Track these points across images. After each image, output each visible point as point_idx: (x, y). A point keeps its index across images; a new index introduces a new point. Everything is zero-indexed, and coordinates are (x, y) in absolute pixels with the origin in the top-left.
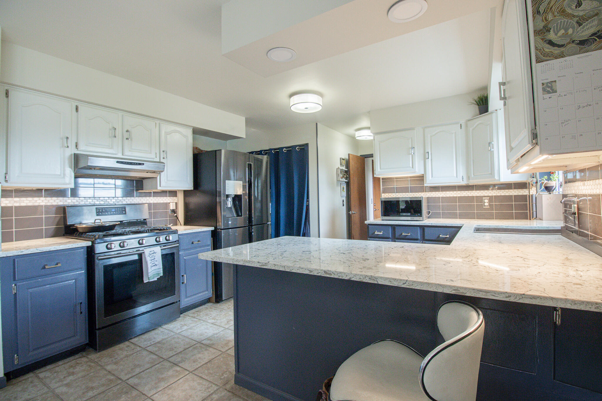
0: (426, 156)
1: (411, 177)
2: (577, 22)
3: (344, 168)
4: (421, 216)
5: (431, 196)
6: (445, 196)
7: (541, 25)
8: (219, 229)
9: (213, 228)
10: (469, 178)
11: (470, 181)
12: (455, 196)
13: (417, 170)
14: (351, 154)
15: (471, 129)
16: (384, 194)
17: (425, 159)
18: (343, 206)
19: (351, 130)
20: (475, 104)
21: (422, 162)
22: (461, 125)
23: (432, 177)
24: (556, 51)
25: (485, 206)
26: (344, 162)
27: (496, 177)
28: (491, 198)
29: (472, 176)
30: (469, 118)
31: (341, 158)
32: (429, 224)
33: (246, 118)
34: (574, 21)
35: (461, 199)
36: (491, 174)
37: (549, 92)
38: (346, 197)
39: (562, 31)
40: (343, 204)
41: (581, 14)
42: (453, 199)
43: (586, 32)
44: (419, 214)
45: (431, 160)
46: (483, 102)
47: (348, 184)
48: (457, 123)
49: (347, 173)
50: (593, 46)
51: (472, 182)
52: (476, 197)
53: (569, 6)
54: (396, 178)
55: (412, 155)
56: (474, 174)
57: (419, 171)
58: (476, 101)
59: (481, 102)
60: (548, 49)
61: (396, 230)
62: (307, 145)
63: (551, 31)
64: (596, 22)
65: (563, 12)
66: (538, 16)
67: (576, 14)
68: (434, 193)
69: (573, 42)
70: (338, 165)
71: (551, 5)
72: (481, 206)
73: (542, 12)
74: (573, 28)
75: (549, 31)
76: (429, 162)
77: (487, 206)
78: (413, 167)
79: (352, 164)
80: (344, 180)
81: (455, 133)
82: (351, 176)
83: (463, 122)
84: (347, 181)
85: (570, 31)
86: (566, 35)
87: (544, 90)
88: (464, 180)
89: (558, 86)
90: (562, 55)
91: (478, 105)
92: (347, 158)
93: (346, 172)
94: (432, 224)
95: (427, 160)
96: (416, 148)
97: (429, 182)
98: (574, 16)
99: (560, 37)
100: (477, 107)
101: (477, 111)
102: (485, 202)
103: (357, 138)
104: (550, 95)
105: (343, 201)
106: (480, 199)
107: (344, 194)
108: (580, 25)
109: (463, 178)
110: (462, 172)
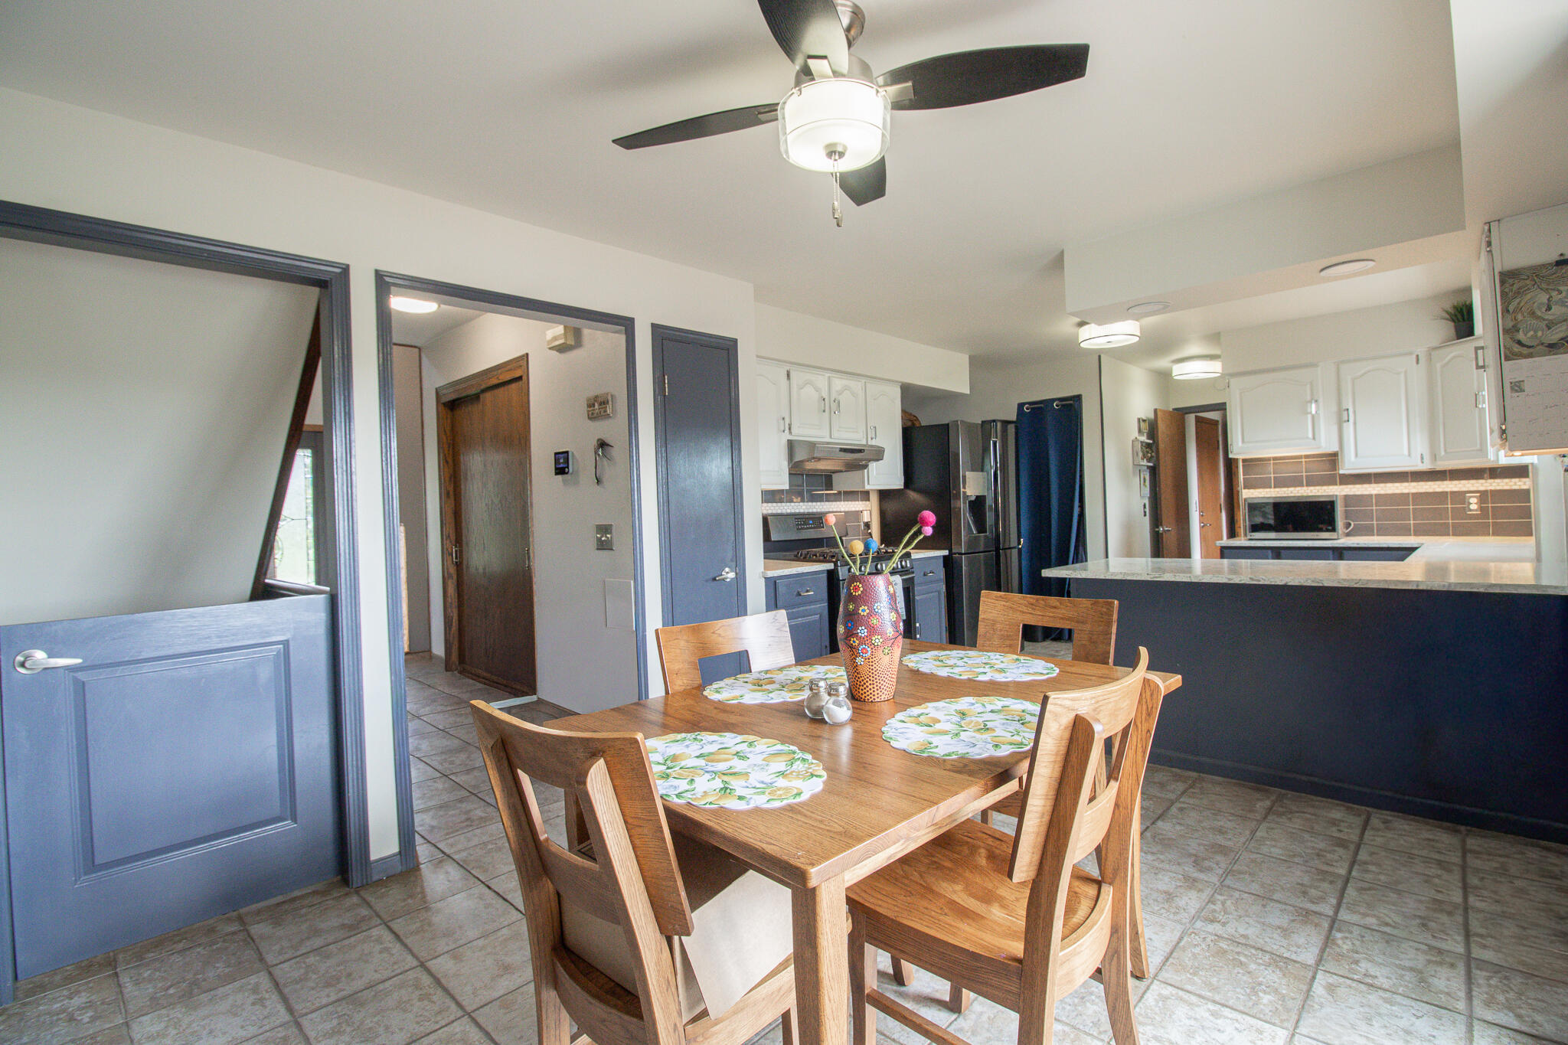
0: (1341, 418)
1: (1307, 456)
2: (1547, 326)
3: (1144, 438)
4: (1334, 530)
5: (1352, 493)
6: (1382, 492)
7: (1510, 324)
8: (955, 554)
9: (946, 552)
10: (1434, 457)
11: (1438, 462)
12: (1406, 491)
13: (1323, 444)
14: (1160, 410)
15: (1438, 365)
16: (1246, 490)
17: (1341, 422)
18: (1145, 515)
19: (1162, 363)
20: (1447, 319)
21: (1335, 428)
22: (1417, 356)
23: (1356, 455)
24: (1525, 351)
25: (1471, 510)
26: (1145, 427)
28: (1483, 495)
29: (1443, 453)
30: (1435, 344)
31: (1139, 419)
33: (970, 357)
34: (1543, 324)
35: (1418, 497)
37: (1516, 391)
38: (1150, 498)
39: (1532, 333)
40: (1145, 512)
41: (1550, 318)
42: (1403, 498)
43: (1554, 336)
44: (1330, 528)
45: (1355, 423)
46: (1463, 316)
47: (1154, 471)
48: (1411, 354)
49: (1151, 448)
50: (1562, 350)
51: (1443, 465)
52: (1452, 493)
53: (1539, 309)
54: (1275, 459)
55: (1313, 417)
56: (1445, 451)
57: (1327, 444)
58: (1447, 312)
59: (1459, 317)
60: (1517, 348)
62: (1078, 398)
63: (1521, 331)
64: (1564, 328)
65: (1533, 314)
66: (1506, 315)
67: (1546, 317)
68: (1358, 486)
69: (1542, 344)
70: (1135, 434)
71: (1522, 304)
72: (1462, 512)
73: (1511, 311)
74: (1543, 331)
75: (1518, 331)
76: (1348, 428)
77: (1476, 510)
78: (1314, 438)
79: (1162, 427)
80: (1145, 462)
81: (1406, 372)
82: (1161, 455)
83: (1421, 351)
84: (1151, 464)
85: (1540, 334)
86: (1535, 337)
87: (1512, 388)
88: (1425, 460)
89: (1526, 386)
90: (1530, 356)
91: (1453, 321)
92: (1152, 416)
93: (1148, 446)
94: (1358, 544)
95: (1345, 424)
96: (1321, 400)
97: (1349, 465)
98: (1544, 320)
99: (1529, 338)
100: (1452, 324)
101: (1452, 332)
102: (1470, 504)
103: (1174, 378)
104: (1518, 394)
105: (1145, 506)
106: (1460, 497)
107: (1147, 491)
108: (1549, 328)
109: (1422, 458)
110: (1421, 446)
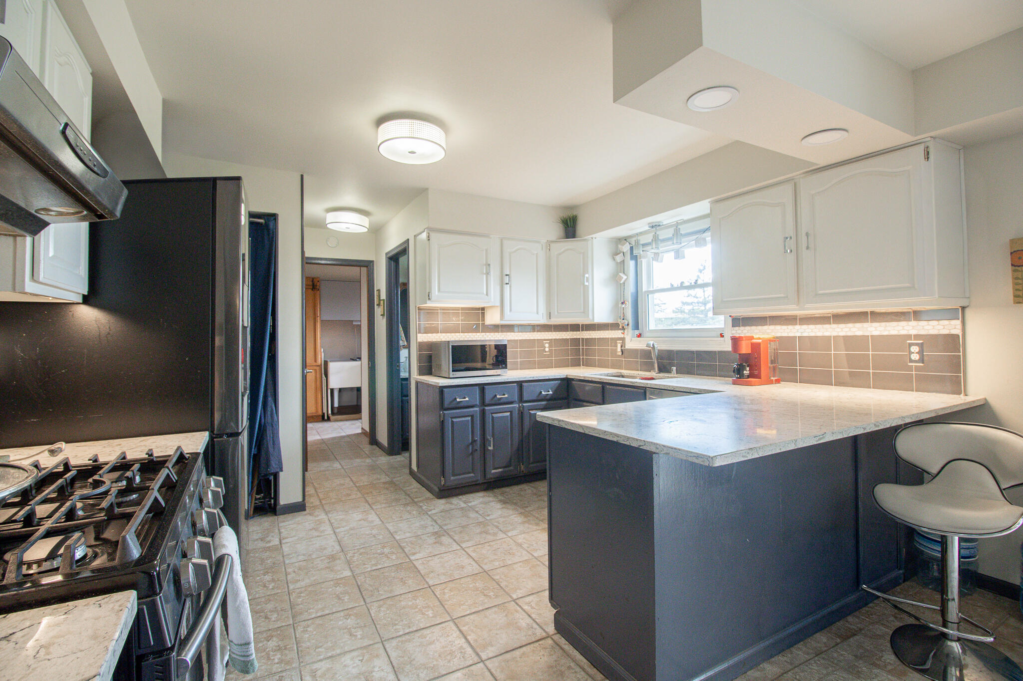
0: (504, 280)
1: (463, 309)
4: (506, 368)
10: (549, 315)
11: (552, 319)
15: (554, 253)
17: (502, 284)
21: (498, 288)
22: (542, 245)
23: (511, 310)
25: (546, 352)
27: (591, 317)
28: (551, 342)
30: (554, 239)
32: (531, 377)
36: (584, 312)
44: (504, 366)
45: (511, 286)
48: (539, 242)
51: (554, 321)
52: (537, 340)
56: (555, 311)
58: (561, 219)
59: (568, 223)
61: (487, 391)
62: (274, 216)
72: (541, 353)
76: (507, 289)
81: (538, 256)
83: (544, 242)
88: (544, 317)
91: (563, 226)
94: (533, 377)
95: (505, 286)
101: (563, 234)
102: (545, 348)
103: (329, 226)
109: (543, 315)
110: (543, 307)
